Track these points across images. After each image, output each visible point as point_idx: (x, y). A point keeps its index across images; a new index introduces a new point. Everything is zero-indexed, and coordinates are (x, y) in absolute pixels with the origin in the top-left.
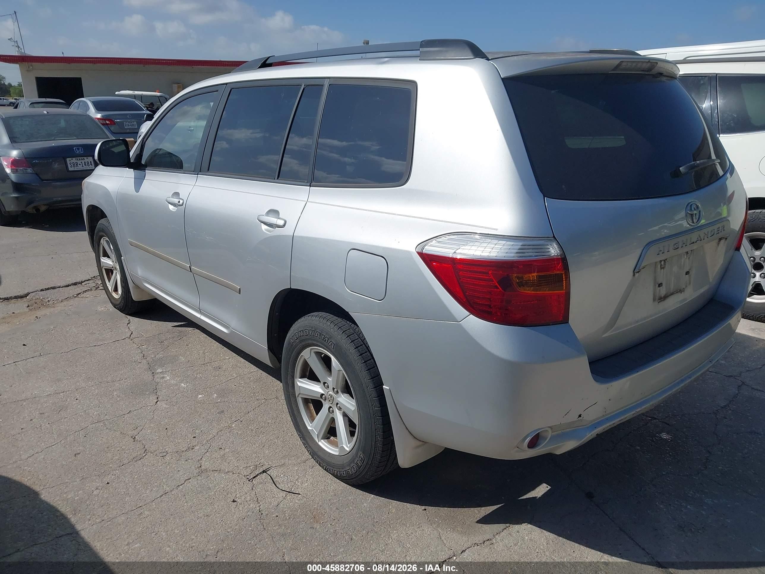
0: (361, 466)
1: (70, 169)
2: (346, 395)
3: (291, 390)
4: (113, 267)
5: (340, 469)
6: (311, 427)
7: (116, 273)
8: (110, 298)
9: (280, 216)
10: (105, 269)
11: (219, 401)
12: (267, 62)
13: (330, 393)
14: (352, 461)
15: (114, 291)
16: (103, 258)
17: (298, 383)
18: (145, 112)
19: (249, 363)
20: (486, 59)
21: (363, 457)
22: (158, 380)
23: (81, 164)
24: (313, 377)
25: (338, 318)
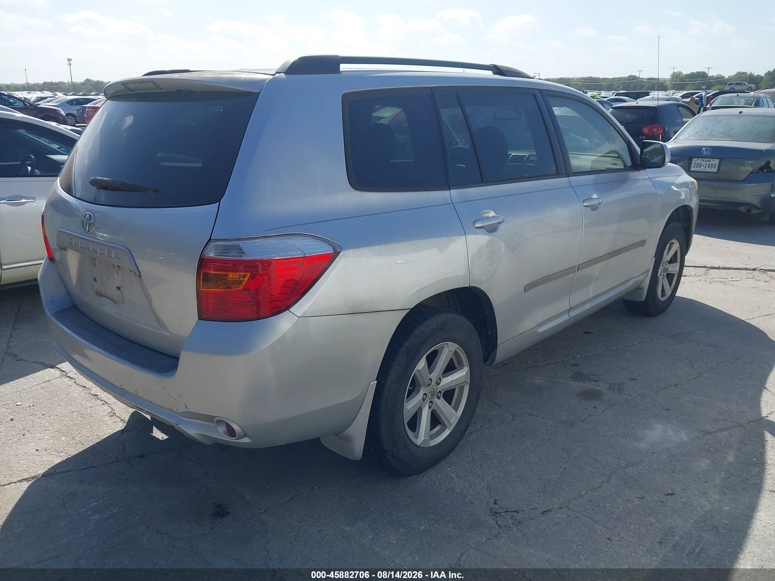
23: (705, 165)
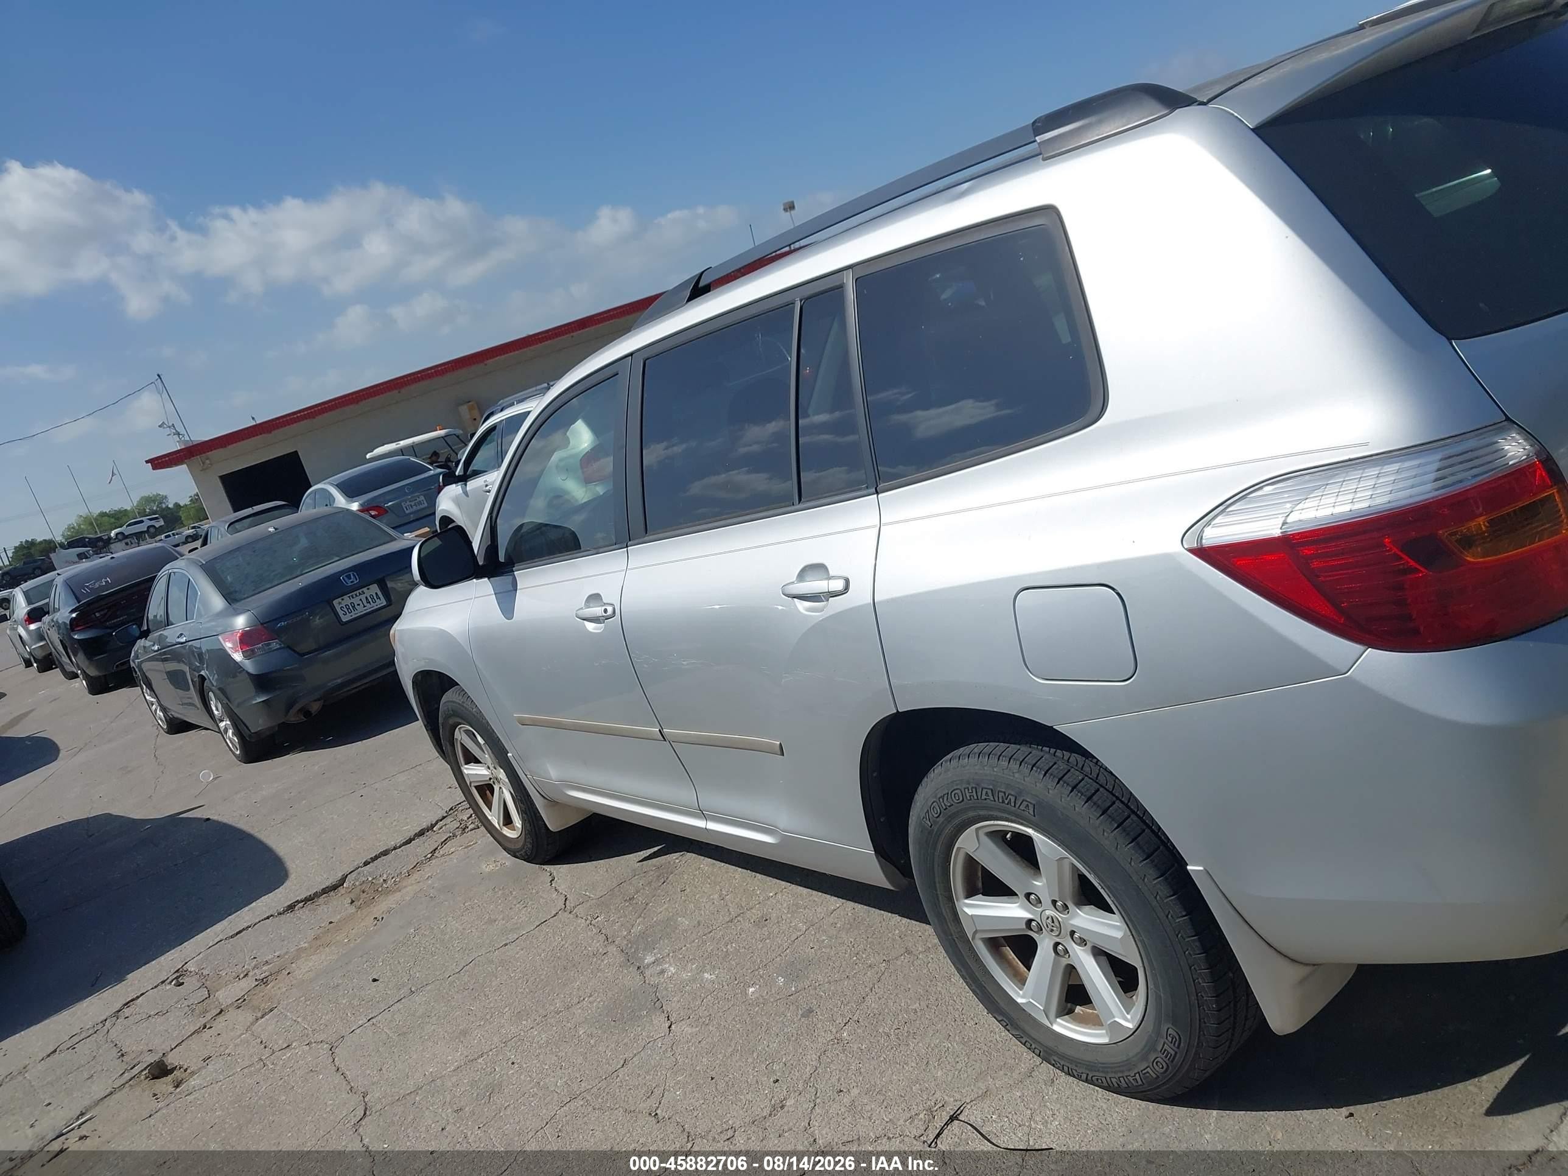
0: (1176, 1053)
1: (345, 619)
2: (1087, 908)
3: (952, 928)
4: (490, 779)
5: (1122, 1072)
6: (1023, 997)
7: (500, 788)
8: (501, 840)
9: (831, 573)
10: (476, 787)
11: (793, 989)
12: (702, 284)
13: (1048, 913)
14: (1151, 1046)
15: (504, 825)
16: (466, 766)
17: (966, 910)
18: (432, 472)
19: (820, 894)
20: (1199, 105)
21: (1175, 1034)
22: (654, 980)
23: (361, 603)
24: (996, 888)
25: (1018, 747)
